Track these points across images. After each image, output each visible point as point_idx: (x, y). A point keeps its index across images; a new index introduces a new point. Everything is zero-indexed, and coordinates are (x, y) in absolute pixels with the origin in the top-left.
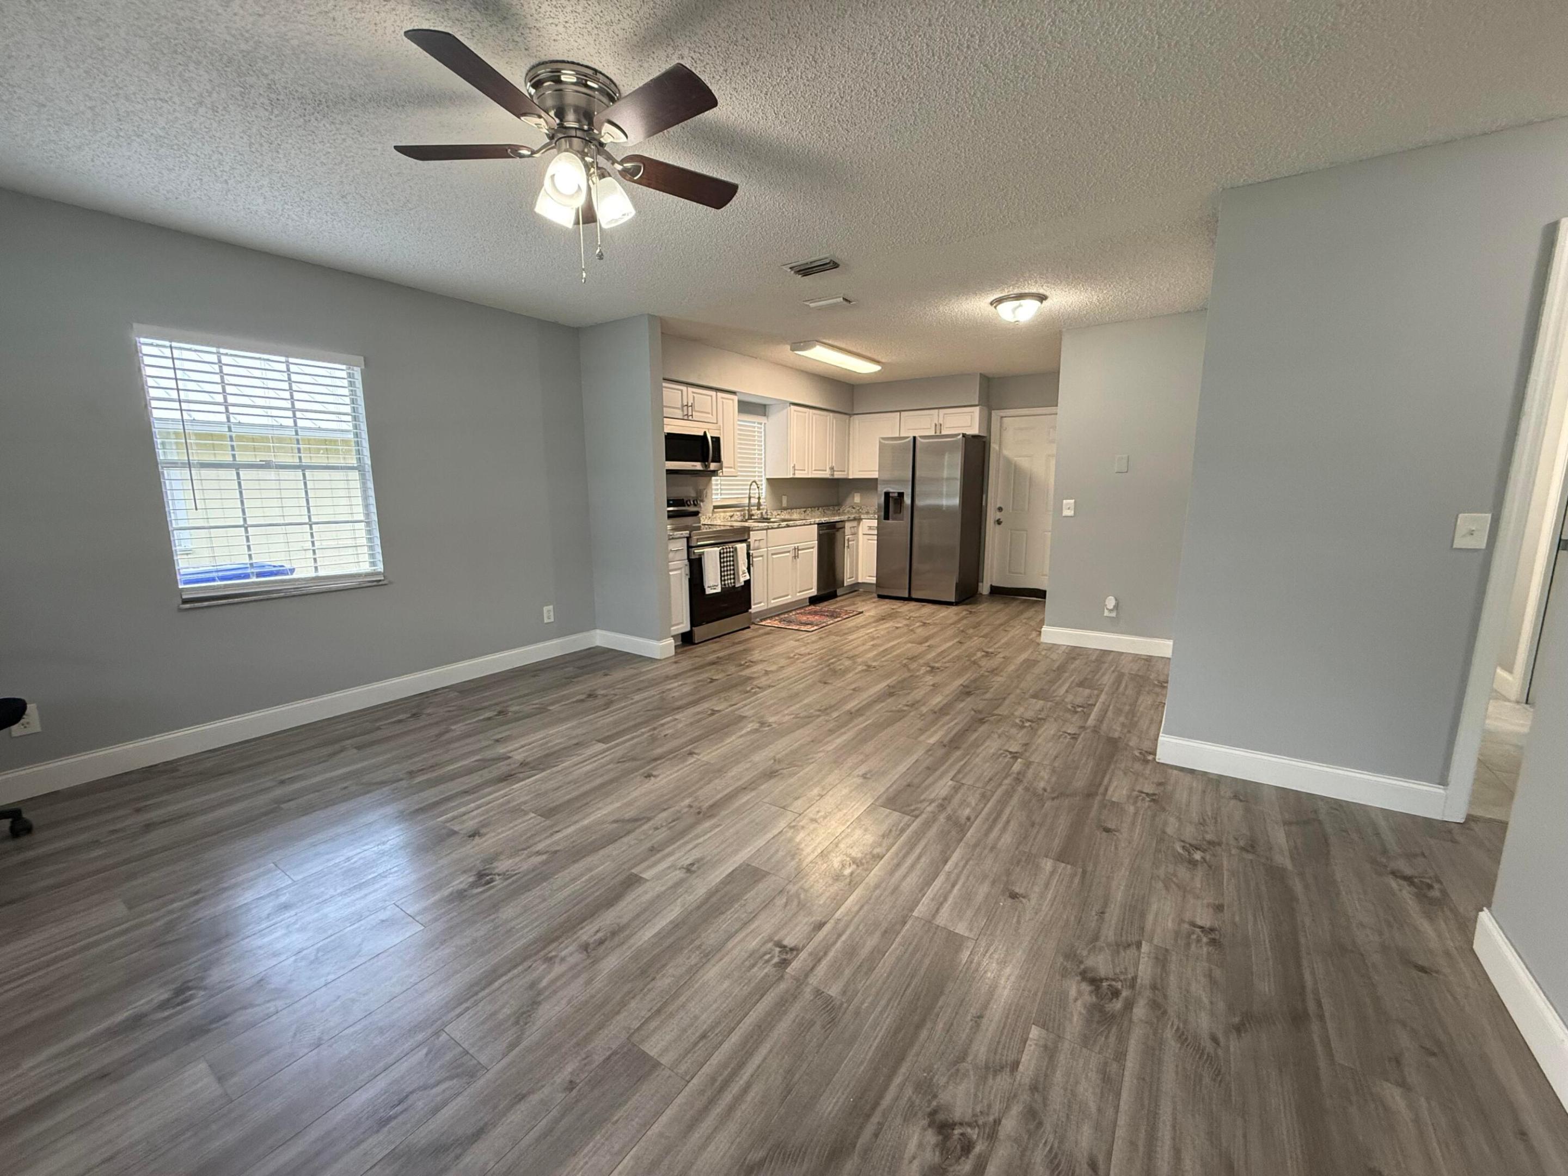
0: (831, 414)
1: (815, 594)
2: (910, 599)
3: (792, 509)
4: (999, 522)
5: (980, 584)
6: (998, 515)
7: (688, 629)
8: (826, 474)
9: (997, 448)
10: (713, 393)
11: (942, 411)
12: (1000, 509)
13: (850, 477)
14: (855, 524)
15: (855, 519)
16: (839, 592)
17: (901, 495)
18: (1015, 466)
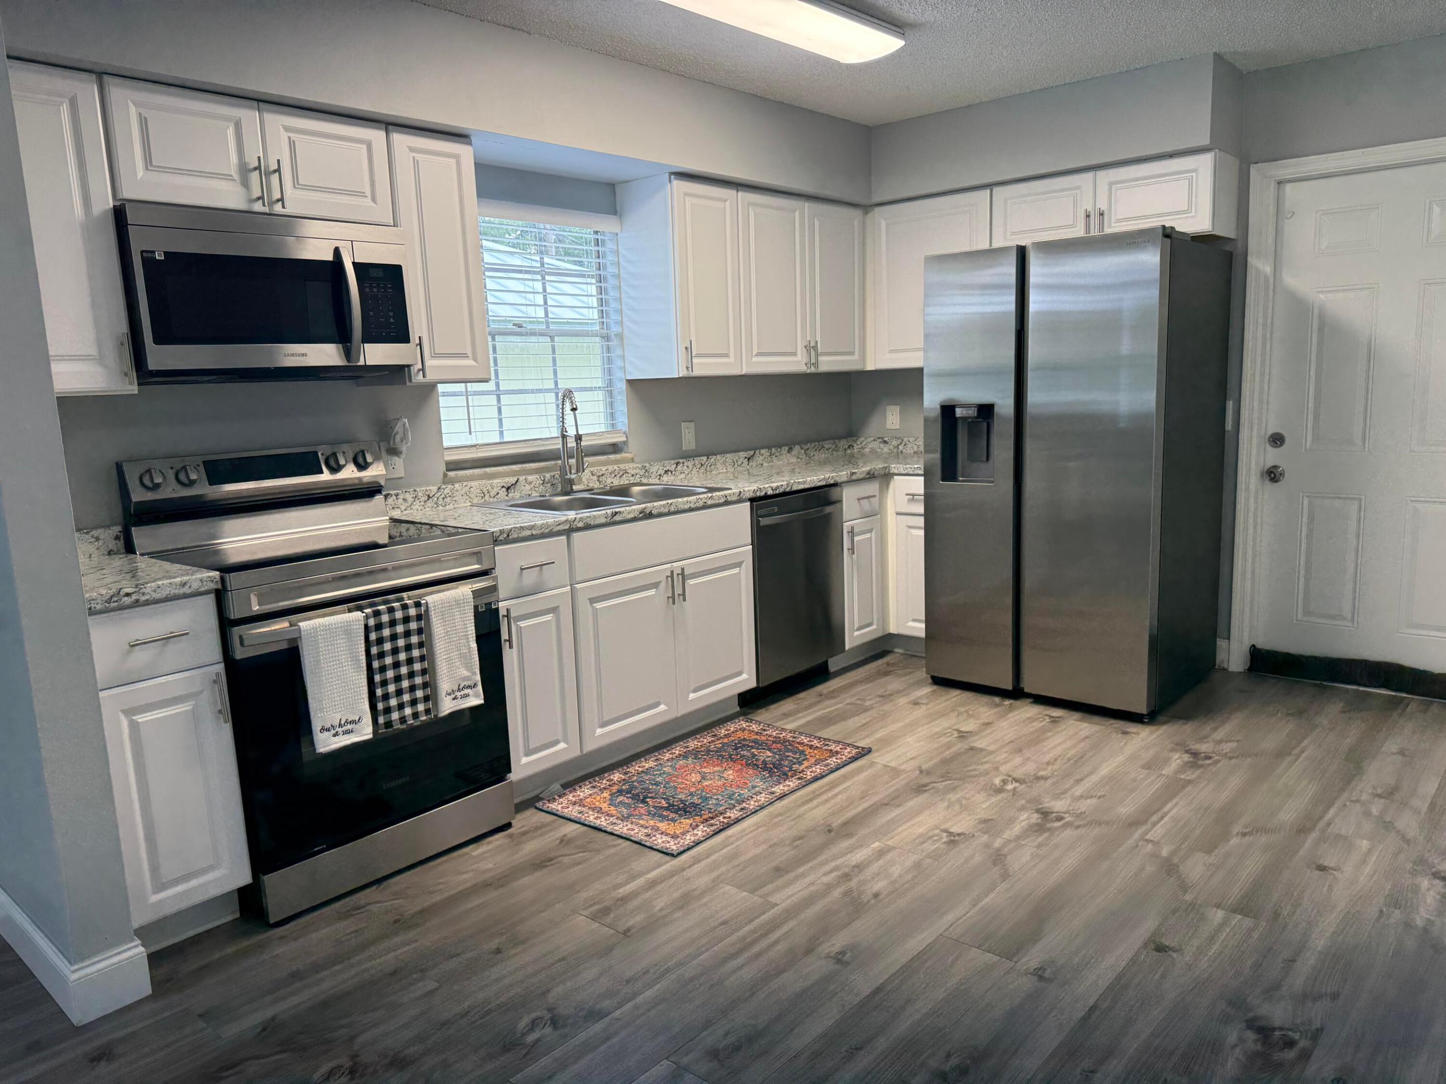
0: (807, 206)
1: (753, 684)
2: (1016, 693)
3: (708, 455)
4: (1273, 475)
5: (1221, 643)
6: (1273, 457)
7: (244, 877)
8: (797, 363)
9: (1268, 269)
10: (377, 136)
11: (1105, 177)
12: (1277, 440)
13: (870, 367)
14: (872, 488)
15: (871, 477)
16: (834, 664)
17: (986, 411)
18: (1321, 316)
